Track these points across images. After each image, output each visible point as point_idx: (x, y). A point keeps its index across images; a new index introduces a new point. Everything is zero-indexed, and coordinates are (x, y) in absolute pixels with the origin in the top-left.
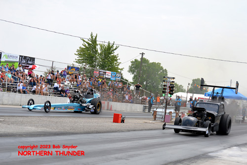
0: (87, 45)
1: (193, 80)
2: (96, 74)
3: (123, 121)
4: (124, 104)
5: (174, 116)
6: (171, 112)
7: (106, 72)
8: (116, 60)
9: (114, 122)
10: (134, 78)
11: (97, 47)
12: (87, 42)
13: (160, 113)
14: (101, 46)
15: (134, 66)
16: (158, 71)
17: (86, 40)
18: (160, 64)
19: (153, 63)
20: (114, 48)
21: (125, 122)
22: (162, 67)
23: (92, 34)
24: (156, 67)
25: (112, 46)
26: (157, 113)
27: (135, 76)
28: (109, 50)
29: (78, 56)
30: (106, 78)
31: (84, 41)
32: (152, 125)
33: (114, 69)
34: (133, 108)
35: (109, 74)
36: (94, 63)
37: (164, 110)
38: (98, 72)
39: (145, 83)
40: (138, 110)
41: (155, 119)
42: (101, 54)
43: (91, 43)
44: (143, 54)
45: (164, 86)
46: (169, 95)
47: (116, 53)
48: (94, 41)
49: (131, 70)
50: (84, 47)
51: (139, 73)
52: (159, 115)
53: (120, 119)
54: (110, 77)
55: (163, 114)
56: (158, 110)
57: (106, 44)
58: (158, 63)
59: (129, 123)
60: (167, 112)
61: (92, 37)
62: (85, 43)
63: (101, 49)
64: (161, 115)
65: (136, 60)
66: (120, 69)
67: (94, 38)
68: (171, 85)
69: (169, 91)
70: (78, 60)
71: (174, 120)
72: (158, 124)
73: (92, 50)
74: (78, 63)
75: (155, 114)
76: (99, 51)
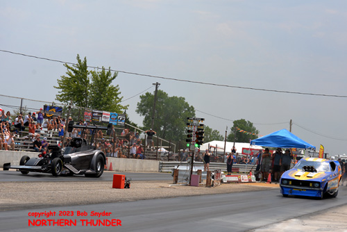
0: (74, 74)
1: (235, 122)
2: (88, 116)
3: (127, 186)
4: (131, 160)
5: (204, 177)
6: (199, 171)
7: (102, 114)
8: (116, 95)
9: (114, 187)
10: (145, 122)
11: (88, 76)
12: (73, 70)
13: (184, 173)
14: (93, 73)
15: (146, 103)
16: (181, 109)
17: (70, 66)
18: (184, 99)
19: (173, 98)
21: (130, 187)
22: (187, 103)
23: (78, 58)
24: (179, 103)
26: (179, 173)
27: (146, 119)
28: (104, 80)
29: (61, 90)
30: (102, 122)
31: (69, 68)
32: (172, 190)
33: (114, 109)
34: (144, 166)
35: (106, 116)
36: (84, 100)
37: (188, 168)
38: (90, 114)
39: (162, 129)
40: (152, 169)
41: (176, 182)
42: (93, 86)
43: (78, 69)
44: (157, 85)
45: (189, 131)
46: (196, 145)
48: (83, 67)
49: (141, 109)
50: (69, 77)
51: (152, 113)
52: (181, 175)
53: (123, 183)
54: (108, 120)
55: (189, 173)
56: (181, 168)
58: (180, 98)
59: (137, 189)
60: (194, 170)
61: (80, 61)
62: (70, 70)
63: (94, 79)
64: (184, 175)
65: (147, 94)
68: (198, 129)
69: (196, 139)
70: (61, 96)
71: (204, 182)
72: (181, 189)
73: (82, 81)
74: (61, 100)
75: (176, 174)
76: (91, 82)
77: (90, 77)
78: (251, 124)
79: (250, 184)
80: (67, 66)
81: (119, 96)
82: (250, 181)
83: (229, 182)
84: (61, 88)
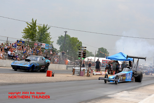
0: (30, 27)
1: (99, 49)
3: (53, 76)
4: (54, 65)
5: (86, 72)
6: (84, 70)
7: (42, 44)
8: (49, 36)
9: (47, 76)
11: (36, 28)
12: (30, 25)
13: (77, 70)
14: (39, 26)
15: (61, 40)
16: (76, 43)
17: (29, 23)
19: (72, 38)
20: (47, 28)
21: (54, 76)
22: (78, 40)
23: (33, 20)
24: (75, 40)
26: (75, 70)
27: (61, 47)
28: (44, 30)
29: (24, 34)
30: (42, 48)
31: (28, 24)
32: (72, 78)
33: (47, 42)
34: (60, 67)
35: (44, 45)
36: (35, 38)
37: (79, 68)
38: (37, 44)
40: (63, 69)
41: (74, 74)
42: (39, 32)
43: (32, 25)
44: (66, 32)
45: (80, 52)
46: (83, 58)
47: (48, 31)
48: (34, 24)
49: (59, 42)
50: (28, 28)
51: (64, 45)
52: (76, 71)
53: (51, 74)
54: (45, 47)
55: (79, 71)
56: (76, 68)
57: (42, 26)
58: (76, 38)
59: (57, 77)
60: (82, 69)
61: (33, 22)
62: (28, 25)
63: (39, 29)
64: (77, 71)
65: (62, 36)
66: (51, 42)
68: (84, 52)
69: (82, 56)
70: (24, 36)
71: (86, 74)
72: (76, 77)
73: (33, 30)
74: (24, 38)
75: (74, 71)
76: (38, 31)
77: (37, 28)
78: (106, 50)
80: (27, 23)
83: (96, 75)
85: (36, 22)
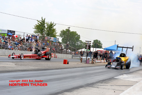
0: (40, 24)
2: (46, 38)
3: (68, 63)
5: (90, 61)
6: (89, 59)
7: (51, 38)
8: (55, 31)
9: (64, 64)
10: (62, 40)
11: (45, 24)
12: (40, 22)
13: (84, 59)
14: (47, 23)
15: (63, 33)
16: (75, 36)
18: (76, 32)
19: (72, 32)
20: (54, 25)
22: (77, 34)
23: (42, 18)
24: (74, 34)
25: (53, 24)
26: (83, 59)
27: (63, 39)
28: (51, 26)
29: (35, 29)
30: (51, 41)
31: (38, 21)
33: (54, 36)
35: (52, 39)
36: (44, 33)
37: (86, 57)
38: (47, 38)
39: (68, 43)
41: (81, 62)
43: (41, 22)
44: (69, 28)
46: (88, 50)
47: (54, 27)
48: (43, 22)
49: (61, 35)
50: (38, 25)
51: (65, 37)
52: (83, 60)
54: (53, 40)
55: (86, 59)
56: (83, 57)
57: (50, 23)
58: (75, 32)
59: (71, 64)
60: (87, 58)
61: (42, 19)
63: (47, 26)
64: (84, 60)
65: (63, 30)
66: (57, 36)
67: (43, 19)
70: (35, 31)
73: (43, 26)
74: (35, 33)
75: (81, 59)
76: (46, 27)
77: (46, 25)
78: (100, 42)
79: (105, 63)
81: (56, 32)
82: (104, 62)
83: (98, 62)
84: (36, 28)
85: (44, 20)
